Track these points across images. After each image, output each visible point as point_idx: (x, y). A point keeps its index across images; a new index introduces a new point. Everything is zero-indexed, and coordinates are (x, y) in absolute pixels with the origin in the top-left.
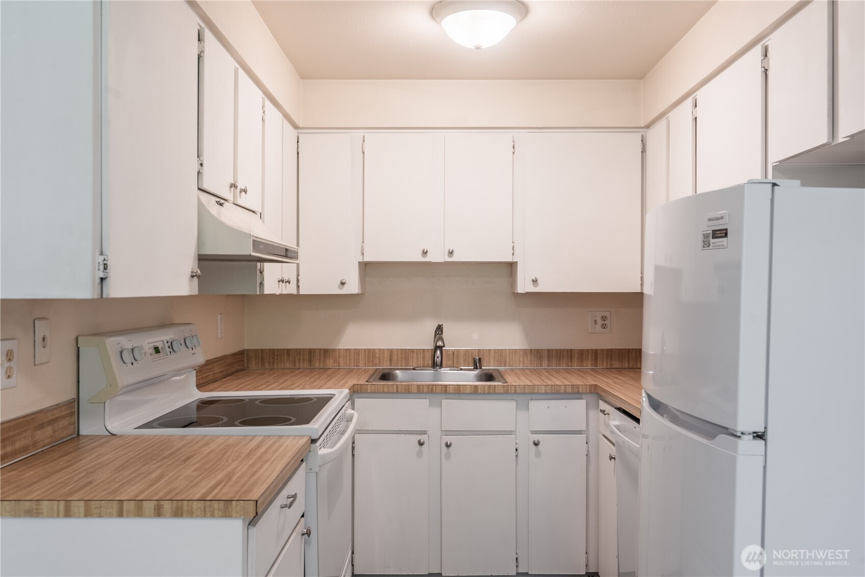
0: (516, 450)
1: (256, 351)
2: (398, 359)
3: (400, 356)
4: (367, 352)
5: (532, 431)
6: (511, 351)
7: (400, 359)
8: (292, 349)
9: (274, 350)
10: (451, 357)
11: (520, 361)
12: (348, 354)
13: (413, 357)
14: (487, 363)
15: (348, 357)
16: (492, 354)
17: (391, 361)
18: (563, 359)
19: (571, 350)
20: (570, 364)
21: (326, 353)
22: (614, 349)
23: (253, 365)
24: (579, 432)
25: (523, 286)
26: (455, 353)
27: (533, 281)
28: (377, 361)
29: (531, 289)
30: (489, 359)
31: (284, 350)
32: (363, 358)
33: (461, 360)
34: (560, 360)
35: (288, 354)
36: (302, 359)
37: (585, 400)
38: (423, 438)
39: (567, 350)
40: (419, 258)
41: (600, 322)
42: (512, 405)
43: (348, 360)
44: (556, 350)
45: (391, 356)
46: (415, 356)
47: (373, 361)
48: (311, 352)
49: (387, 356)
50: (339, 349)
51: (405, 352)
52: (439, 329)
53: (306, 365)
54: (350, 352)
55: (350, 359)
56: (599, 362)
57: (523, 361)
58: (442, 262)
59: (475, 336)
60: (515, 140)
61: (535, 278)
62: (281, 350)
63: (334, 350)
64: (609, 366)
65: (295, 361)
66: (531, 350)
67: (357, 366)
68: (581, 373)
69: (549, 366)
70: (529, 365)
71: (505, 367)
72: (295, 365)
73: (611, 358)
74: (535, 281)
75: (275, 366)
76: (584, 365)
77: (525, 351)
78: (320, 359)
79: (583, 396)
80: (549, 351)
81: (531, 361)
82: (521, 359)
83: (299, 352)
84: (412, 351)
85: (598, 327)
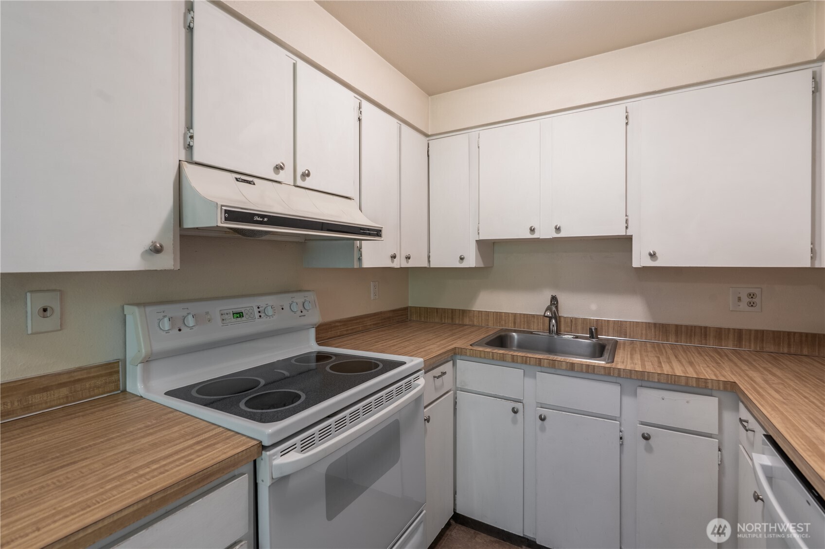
0: (621, 438)
1: (416, 308)
2: (520, 322)
3: (522, 320)
4: (495, 315)
5: (642, 422)
6: (632, 323)
7: (523, 323)
8: (440, 308)
9: (427, 308)
10: (570, 325)
11: (642, 334)
12: (480, 315)
13: (534, 322)
14: (605, 332)
15: (480, 318)
16: (611, 325)
17: (515, 323)
18: (695, 335)
19: (706, 328)
20: (704, 342)
21: (464, 313)
22: (767, 331)
23: (414, 318)
24: (710, 436)
25: (640, 259)
26: (574, 321)
27: (650, 255)
28: (503, 323)
29: (649, 263)
30: (608, 329)
31: (434, 308)
32: (492, 319)
33: (579, 327)
34: (691, 336)
35: (437, 312)
36: (446, 315)
37: (717, 399)
38: (518, 406)
39: (701, 327)
40: (528, 235)
41: (745, 299)
42: (616, 389)
43: (480, 320)
44: (687, 327)
45: (515, 319)
46: (535, 320)
47: (500, 322)
48: (453, 311)
49: (511, 318)
50: (473, 311)
51: (527, 317)
52: (554, 299)
53: (450, 321)
54: (482, 314)
55: (482, 319)
56: (744, 343)
57: (646, 335)
58: (550, 239)
59: (594, 307)
60: (628, 111)
61: (654, 252)
62: (432, 308)
63: (470, 311)
64: (758, 349)
65: (442, 318)
66: (655, 324)
67: (487, 325)
68: (716, 356)
69: (677, 341)
70: (653, 338)
71: (624, 338)
72: (442, 321)
73: (762, 340)
74: (653, 256)
75: (428, 320)
76: (723, 344)
77: (648, 325)
78: (459, 317)
79: (714, 393)
80: (677, 327)
81: (655, 335)
82: (644, 332)
83: (444, 310)
84: (533, 316)
85: (743, 305)
